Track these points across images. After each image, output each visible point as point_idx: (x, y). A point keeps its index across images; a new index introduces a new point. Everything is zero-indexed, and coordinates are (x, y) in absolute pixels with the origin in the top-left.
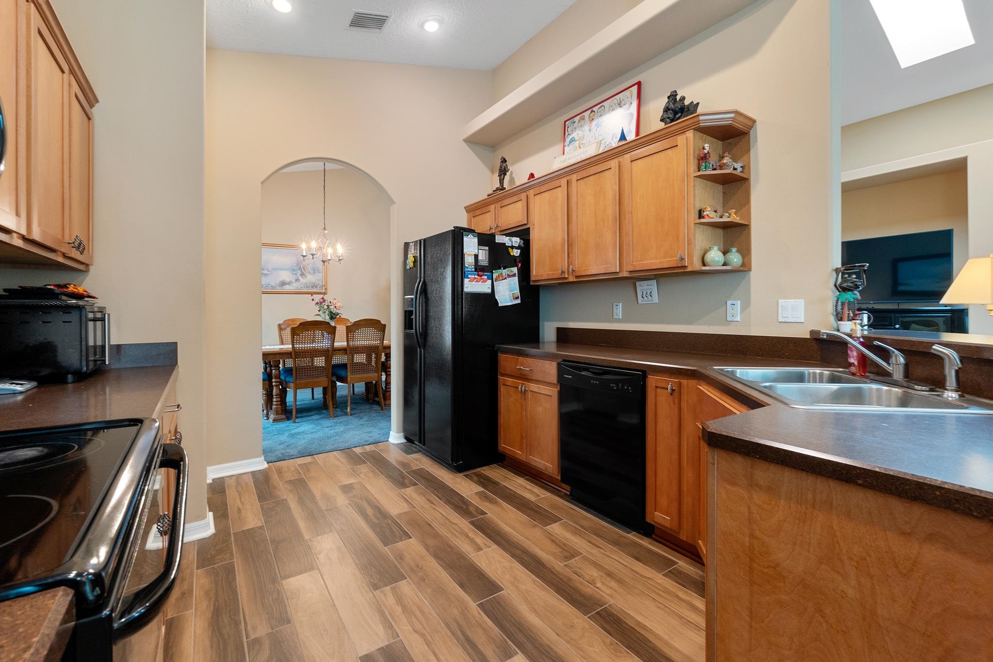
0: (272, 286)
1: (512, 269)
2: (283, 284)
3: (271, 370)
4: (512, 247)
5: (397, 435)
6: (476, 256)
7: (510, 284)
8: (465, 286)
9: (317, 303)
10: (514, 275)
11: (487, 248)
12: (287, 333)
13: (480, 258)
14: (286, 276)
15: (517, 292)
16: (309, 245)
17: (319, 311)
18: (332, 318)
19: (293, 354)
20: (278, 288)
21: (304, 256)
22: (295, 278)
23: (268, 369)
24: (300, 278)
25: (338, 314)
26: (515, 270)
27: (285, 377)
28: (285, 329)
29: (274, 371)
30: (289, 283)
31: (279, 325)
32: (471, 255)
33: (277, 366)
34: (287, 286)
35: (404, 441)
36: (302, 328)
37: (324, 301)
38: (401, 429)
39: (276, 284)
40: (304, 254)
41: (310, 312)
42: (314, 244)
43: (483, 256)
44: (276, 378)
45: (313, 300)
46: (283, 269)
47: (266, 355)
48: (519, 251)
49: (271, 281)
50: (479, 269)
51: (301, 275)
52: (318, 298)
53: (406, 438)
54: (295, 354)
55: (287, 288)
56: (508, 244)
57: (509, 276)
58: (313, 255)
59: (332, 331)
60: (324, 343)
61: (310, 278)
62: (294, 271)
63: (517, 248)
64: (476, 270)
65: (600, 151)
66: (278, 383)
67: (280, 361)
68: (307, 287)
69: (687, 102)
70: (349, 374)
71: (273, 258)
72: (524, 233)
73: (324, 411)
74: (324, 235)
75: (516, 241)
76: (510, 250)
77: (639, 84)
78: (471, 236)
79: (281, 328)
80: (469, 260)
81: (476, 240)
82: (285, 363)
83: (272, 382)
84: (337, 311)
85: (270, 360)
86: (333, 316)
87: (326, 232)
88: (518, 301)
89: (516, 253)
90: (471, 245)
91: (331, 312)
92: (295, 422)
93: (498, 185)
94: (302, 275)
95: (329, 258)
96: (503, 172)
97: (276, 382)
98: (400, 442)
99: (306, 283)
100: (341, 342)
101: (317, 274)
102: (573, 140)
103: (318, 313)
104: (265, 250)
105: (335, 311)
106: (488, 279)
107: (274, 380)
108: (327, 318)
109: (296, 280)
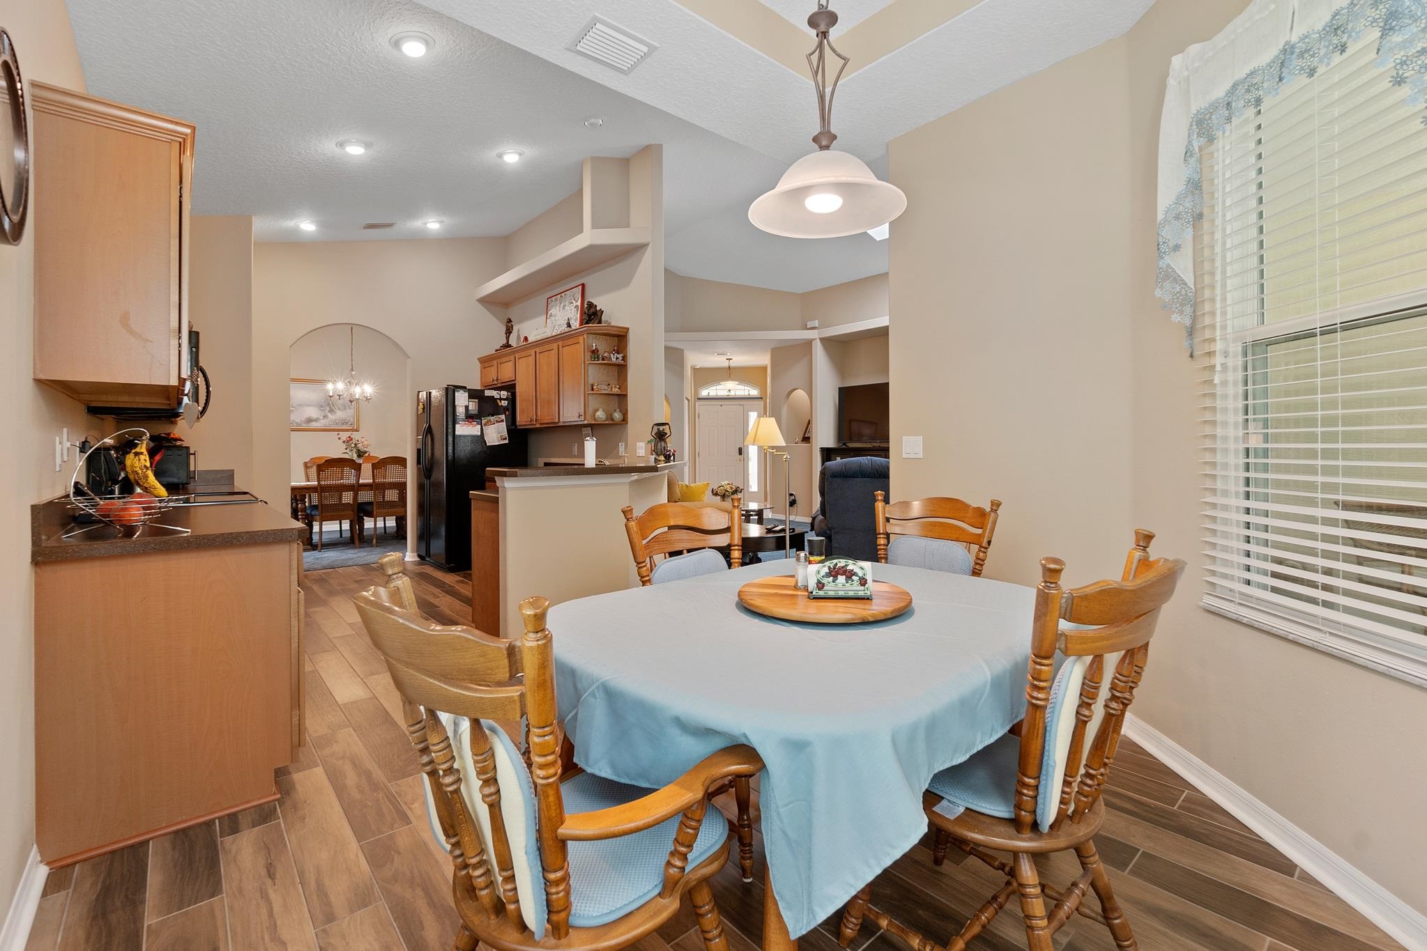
0: (297, 424)
1: (500, 416)
2: (310, 420)
3: (297, 504)
4: (501, 399)
5: (411, 554)
6: (467, 407)
7: (498, 428)
8: (457, 430)
9: (344, 442)
10: (502, 421)
11: (477, 400)
12: (314, 471)
13: (470, 408)
14: (312, 412)
15: (505, 433)
16: (336, 387)
17: (346, 449)
18: (359, 456)
19: (319, 488)
20: (304, 425)
21: (331, 397)
22: (323, 414)
23: (294, 504)
24: (329, 414)
25: (366, 452)
26: (503, 417)
27: (311, 511)
28: (312, 467)
29: (300, 505)
30: (316, 420)
31: (305, 464)
32: (462, 406)
33: (303, 501)
34: (314, 423)
35: (417, 559)
36: (325, 465)
37: (352, 440)
38: (416, 550)
39: (301, 421)
40: (331, 394)
41: (336, 449)
42: (340, 386)
43: (473, 406)
44: (302, 511)
45: (339, 439)
46: (309, 405)
47: (294, 489)
48: (506, 402)
49: (297, 417)
50: (470, 417)
51: (329, 411)
52: (344, 436)
53: (419, 556)
54: (319, 489)
55: (314, 425)
56: (497, 396)
57: (497, 422)
58: (340, 396)
59: (358, 468)
60: (349, 479)
61: (340, 415)
62: (322, 407)
63: (504, 400)
64: (466, 418)
65: (554, 334)
66: (304, 517)
67: (305, 495)
68: (337, 424)
69: (598, 309)
70: (375, 508)
71: (300, 394)
72: (511, 387)
73: (352, 545)
74: (352, 376)
75: (504, 394)
76: (498, 401)
77: (583, 285)
78: (462, 392)
79: (306, 466)
80: (460, 411)
81: (467, 394)
82: (311, 499)
83: (298, 516)
84: (365, 449)
85: (298, 494)
86: (360, 454)
87: (354, 373)
88: (507, 441)
89: (504, 403)
90: (462, 399)
91: (359, 450)
92: (320, 551)
93: (504, 342)
94: (331, 411)
95: (357, 397)
96: (509, 332)
97: (301, 515)
98: (414, 560)
99: (336, 420)
100: (366, 479)
101: (348, 410)
102: (551, 315)
103: (346, 451)
104: (292, 385)
105: (362, 449)
106: (478, 424)
107: (299, 513)
108: (355, 457)
109: (324, 417)
